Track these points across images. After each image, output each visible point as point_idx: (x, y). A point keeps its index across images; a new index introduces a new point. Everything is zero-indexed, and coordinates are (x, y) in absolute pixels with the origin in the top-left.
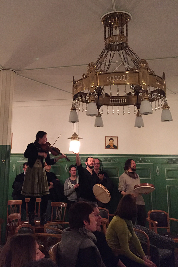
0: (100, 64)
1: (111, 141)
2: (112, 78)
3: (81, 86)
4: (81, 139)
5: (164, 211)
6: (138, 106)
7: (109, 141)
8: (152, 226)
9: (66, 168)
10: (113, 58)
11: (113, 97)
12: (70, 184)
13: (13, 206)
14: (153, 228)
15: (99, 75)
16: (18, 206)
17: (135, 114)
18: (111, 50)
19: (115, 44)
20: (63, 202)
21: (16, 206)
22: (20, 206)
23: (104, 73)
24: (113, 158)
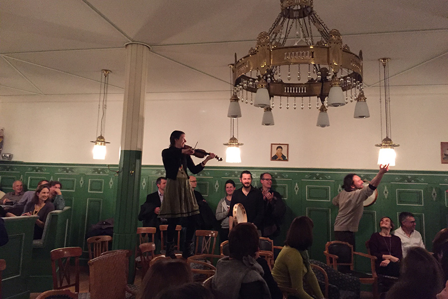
0: (274, 35)
1: (278, 149)
2: (291, 54)
3: (247, 66)
4: (242, 144)
6: (322, 97)
7: (277, 149)
8: (331, 261)
9: (217, 186)
10: (290, 28)
11: (289, 85)
13: (144, 235)
14: (332, 264)
15: (273, 49)
16: (150, 235)
17: (318, 108)
18: (289, 18)
19: (295, 8)
20: (212, 230)
21: (147, 235)
22: (153, 236)
23: (280, 48)
24: (281, 173)
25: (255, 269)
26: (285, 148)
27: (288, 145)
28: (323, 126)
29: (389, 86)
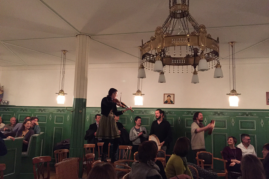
0: (165, 29)
1: (168, 97)
2: (176, 40)
3: (149, 47)
5: (209, 153)
6: (195, 66)
8: (200, 163)
9: (131, 119)
10: (175, 24)
11: (174, 58)
12: (135, 131)
13: (88, 148)
14: (201, 165)
15: (165, 37)
16: (92, 149)
17: (192, 72)
18: (174, 18)
19: (178, 12)
20: (129, 145)
21: (90, 148)
22: (94, 149)
23: (169, 36)
24: (170, 111)
25: (155, 168)
26: (172, 96)
27: (174, 94)
28: (195, 83)
29: (235, 59)
